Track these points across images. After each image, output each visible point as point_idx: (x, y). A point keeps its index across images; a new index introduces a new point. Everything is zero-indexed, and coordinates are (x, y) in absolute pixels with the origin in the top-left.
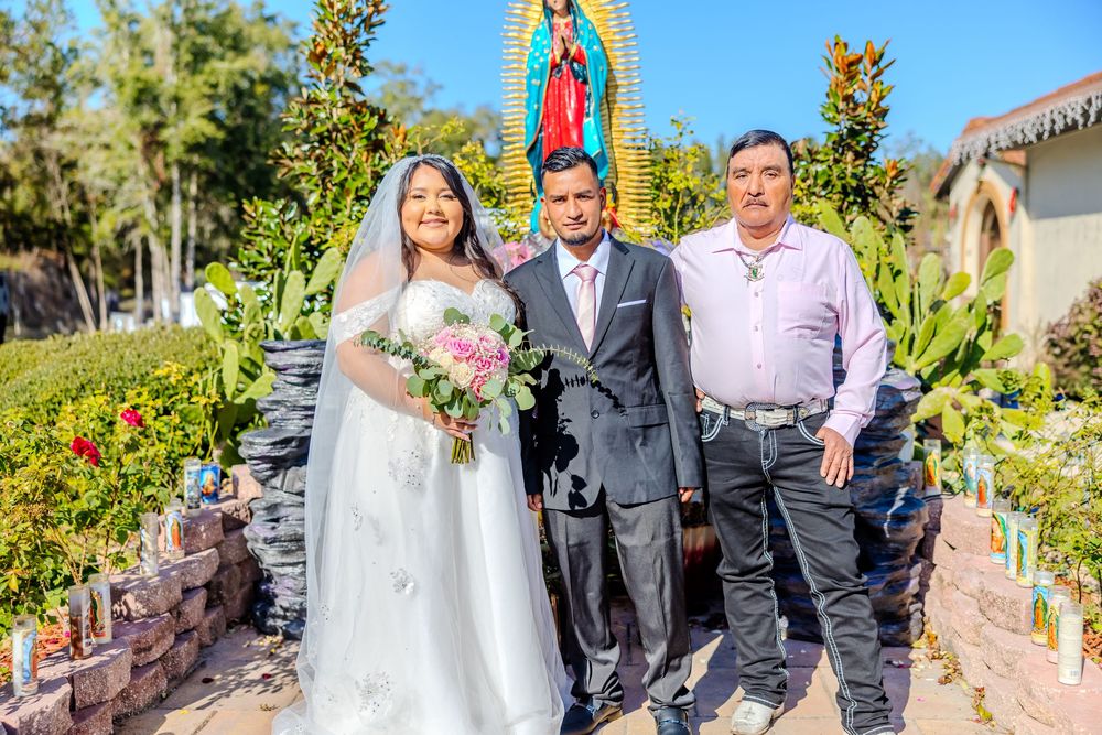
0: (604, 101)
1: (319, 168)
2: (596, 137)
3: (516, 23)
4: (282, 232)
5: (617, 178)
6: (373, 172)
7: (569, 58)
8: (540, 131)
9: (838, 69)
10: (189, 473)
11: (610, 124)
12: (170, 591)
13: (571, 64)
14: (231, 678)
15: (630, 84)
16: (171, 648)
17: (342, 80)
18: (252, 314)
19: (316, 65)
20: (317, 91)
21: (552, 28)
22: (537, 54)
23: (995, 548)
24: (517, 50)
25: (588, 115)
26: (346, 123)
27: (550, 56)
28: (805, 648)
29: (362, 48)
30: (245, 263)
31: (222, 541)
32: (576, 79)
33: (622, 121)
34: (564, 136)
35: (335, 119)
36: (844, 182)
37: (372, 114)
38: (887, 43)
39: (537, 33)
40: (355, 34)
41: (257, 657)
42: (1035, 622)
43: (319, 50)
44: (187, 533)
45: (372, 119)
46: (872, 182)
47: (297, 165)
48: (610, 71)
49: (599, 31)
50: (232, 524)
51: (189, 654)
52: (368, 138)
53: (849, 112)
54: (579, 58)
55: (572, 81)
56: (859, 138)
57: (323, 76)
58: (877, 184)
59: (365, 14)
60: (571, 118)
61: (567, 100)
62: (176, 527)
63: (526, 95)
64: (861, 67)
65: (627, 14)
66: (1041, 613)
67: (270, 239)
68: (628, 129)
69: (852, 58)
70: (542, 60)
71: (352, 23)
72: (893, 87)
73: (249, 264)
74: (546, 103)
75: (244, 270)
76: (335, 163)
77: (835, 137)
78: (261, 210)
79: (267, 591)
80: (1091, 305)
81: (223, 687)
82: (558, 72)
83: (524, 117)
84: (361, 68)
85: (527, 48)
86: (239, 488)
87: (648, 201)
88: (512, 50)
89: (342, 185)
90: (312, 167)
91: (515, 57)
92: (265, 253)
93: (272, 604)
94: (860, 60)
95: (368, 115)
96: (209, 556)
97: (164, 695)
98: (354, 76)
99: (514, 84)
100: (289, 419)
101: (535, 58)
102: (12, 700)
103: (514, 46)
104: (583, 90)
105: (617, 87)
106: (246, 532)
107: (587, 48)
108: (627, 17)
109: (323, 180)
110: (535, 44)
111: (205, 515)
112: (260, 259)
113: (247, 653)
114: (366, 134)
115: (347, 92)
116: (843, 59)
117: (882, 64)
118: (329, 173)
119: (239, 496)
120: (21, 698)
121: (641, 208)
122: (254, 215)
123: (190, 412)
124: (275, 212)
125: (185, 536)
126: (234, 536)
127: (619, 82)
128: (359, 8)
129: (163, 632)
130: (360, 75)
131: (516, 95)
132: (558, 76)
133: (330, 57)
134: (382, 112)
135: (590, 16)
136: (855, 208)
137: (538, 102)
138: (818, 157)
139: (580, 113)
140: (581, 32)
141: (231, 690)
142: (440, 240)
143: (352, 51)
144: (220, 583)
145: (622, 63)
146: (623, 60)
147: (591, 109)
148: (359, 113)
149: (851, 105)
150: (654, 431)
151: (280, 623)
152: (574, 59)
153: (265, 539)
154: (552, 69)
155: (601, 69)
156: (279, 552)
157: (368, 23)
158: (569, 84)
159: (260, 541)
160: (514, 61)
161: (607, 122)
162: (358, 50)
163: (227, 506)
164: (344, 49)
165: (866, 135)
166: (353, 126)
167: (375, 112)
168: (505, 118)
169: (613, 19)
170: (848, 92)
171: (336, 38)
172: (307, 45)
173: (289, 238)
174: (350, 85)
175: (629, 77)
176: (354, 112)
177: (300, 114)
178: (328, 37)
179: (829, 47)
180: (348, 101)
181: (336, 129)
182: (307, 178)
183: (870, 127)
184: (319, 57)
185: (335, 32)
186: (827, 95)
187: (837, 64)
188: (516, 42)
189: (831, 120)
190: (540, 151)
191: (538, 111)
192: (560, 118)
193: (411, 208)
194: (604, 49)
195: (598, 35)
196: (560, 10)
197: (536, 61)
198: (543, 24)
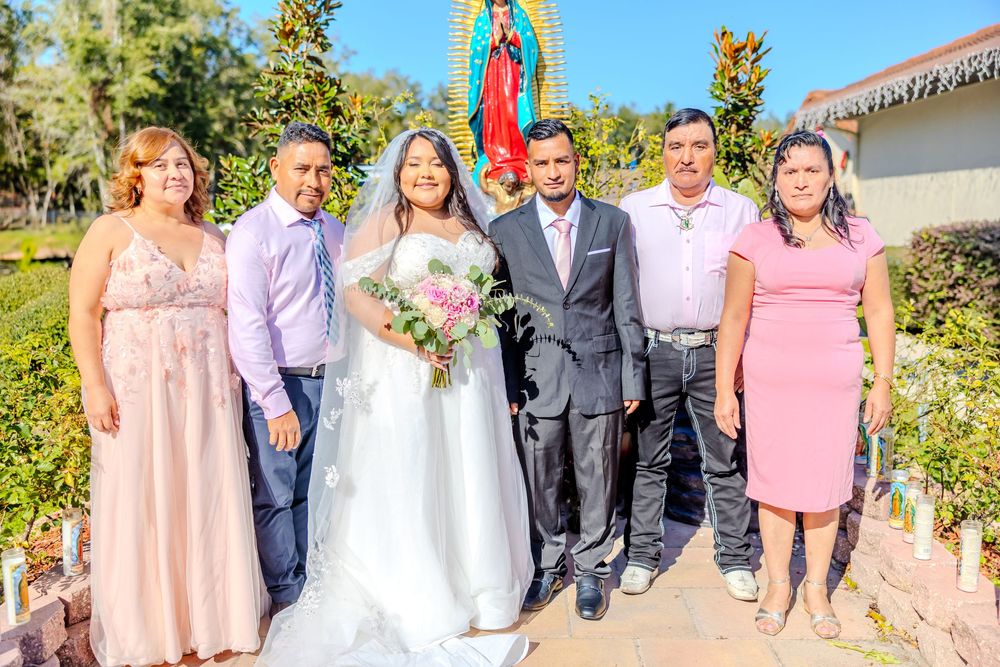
0: (535, 79)
2: (528, 109)
3: (460, 11)
4: (255, 184)
6: (333, 134)
7: (507, 42)
8: (481, 104)
9: (725, 55)
13: (508, 47)
15: (556, 65)
17: (305, 55)
19: (285, 42)
20: (285, 64)
21: (492, 16)
22: (479, 38)
24: (461, 33)
25: (522, 91)
26: (309, 92)
27: (491, 40)
29: (323, 27)
30: (222, 210)
32: (512, 60)
33: (549, 96)
34: (501, 107)
35: (299, 87)
36: (728, 149)
37: (331, 86)
38: (765, 34)
39: (478, 19)
40: (316, 16)
42: (892, 511)
43: (288, 28)
45: (332, 89)
46: (750, 149)
47: (266, 127)
48: (540, 53)
49: (531, 18)
52: (328, 105)
53: (734, 90)
54: (515, 42)
55: (509, 62)
56: (740, 113)
57: (290, 51)
58: (754, 151)
60: (507, 94)
61: (504, 77)
63: (469, 72)
64: (743, 53)
65: (554, 5)
66: (898, 504)
67: (245, 191)
68: (556, 103)
69: (737, 45)
70: (483, 43)
71: (315, 5)
72: (769, 71)
73: (225, 211)
74: (486, 80)
75: (221, 216)
77: (722, 112)
78: (235, 165)
80: (914, 251)
82: (497, 54)
83: (467, 90)
84: (321, 44)
85: (469, 32)
88: (457, 34)
91: (459, 40)
92: (241, 202)
94: (744, 48)
95: (328, 85)
98: (316, 52)
99: (458, 62)
101: (477, 41)
102: (63, 579)
103: (459, 30)
104: (518, 69)
105: (545, 66)
107: (522, 34)
108: (554, 8)
110: (477, 28)
112: (236, 207)
114: (326, 102)
115: (309, 64)
116: (730, 45)
117: (760, 52)
120: (70, 577)
122: (229, 169)
124: (248, 167)
127: (547, 63)
130: (321, 50)
131: (461, 72)
132: (497, 57)
133: (296, 33)
134: (338, 83)
136: (737, 171)
137: (479, 79)
139: (516, 89)
140: (517, 20)
142: (431, 200)
143: (315, 29)
145: (549, 47)
146: (550, 44)
147: (525, 85)
148: (321, 83)
149: (735, 85)
150: (613, 355)
152: (510, 43)
154: (492, 51)
155: (532, 51)
157: (327, 6)
158: (506, 64)
160: (458, 43)
162: (319, 29)
164: (307, 28)
165: (746, 110)
166: (315, 94)
167: (333, 83)
168: (451, 91)
169: (543, 9)
170: (733, 74)
171: (300, 18)
172: (274, 23)
173: (261, 189)
174: (312, 59)
175: (556, 58)
176: (316, 82)
177: (270, 83)
178: (294, 17)
179: (717, 36)
180: (312, 73)
181: (301, 97)
182: (276, 138)
183: (750, 104)
184: (288, 34)
185: (300, 12)
186: (715, 76)
187: (724, 50)
188: (460, 27)
189: (719, 97)
190: (481, 120)
191: (479, 86)
192: (498, 93)
193: (408, 173)
194: (535, 35)
195: (530, 22)
196: (500, 1)
197: (479, 44)
198: (484, 12)
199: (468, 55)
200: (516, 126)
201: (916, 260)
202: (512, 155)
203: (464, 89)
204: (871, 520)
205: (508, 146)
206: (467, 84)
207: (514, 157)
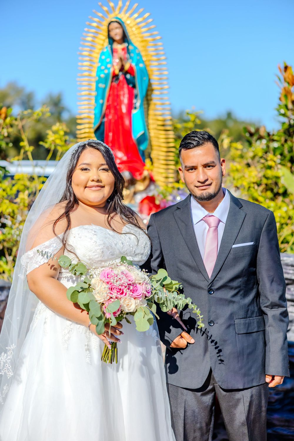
0: (145, 99)
2: (140, 123)
3: (87, 46)
5: (152, 150)
7: (124, 71)
8: (104, 117)
9: (289, 83)
13: (125, 75)
15: (162, 89)
21: (113, 51)
22: (103, 68)
24: (88, 64)
25: (135, 108)
27: (112, 70)
32: (128, 85)
33: (157, 113)
34: (120, 121)
39: (103, 54)
49: (143, 54)
54: (131, 72)
55: (126, 86)
60: (124, 109)
61: (122, 98)
63: (94, 93)
65: (161, 44)
68: (160, 118)
70: (106, 71)
77: (286, 126)
82: (117, 80)
83: (93, 107)
85: (94, 63)
87: (172, 165)
88: (85, 64)
91: (87, 68)
99: (85, 86)
101: (101, 70)
103: (86, 61)
104: (133, 92)
105: (153, 90)
108: (161, 46)
110: (101, 61)
116: (293, 75)
121: (168, 169)
127: (155, 87)
131: (87, 93)
132: (117, 83)
135: (137, 44)
137: (103, 99)
138: (276, 138)
139: (131, 107)
140: (132, 55)
142: (99, 199)
145: (156, 75)
146: (157, 73)
147: (138, 104)
152: (127, 72)
154: (113, 78)
155: (144, 79)
158: (124, 88)
160: (86, 71)
169: (152, 47)
170: (293, 98)
175: (161, 84)
179: (280, 69)
186: (280, 99)
188: (87, 59)
189: (284, 115)
190: (104, 131)
191: (103, 104)
192: (117, 110)
193: (80, 177)
194: (146, 66)
195: (141, 57)
196: (119, 40)
197: (102, 72)
198: (106, 48)
199: (93, 80)
202: (128, 157)
203: (90, 106)
205: (126, 151)
206: (93, 102)
207: (129, 160)
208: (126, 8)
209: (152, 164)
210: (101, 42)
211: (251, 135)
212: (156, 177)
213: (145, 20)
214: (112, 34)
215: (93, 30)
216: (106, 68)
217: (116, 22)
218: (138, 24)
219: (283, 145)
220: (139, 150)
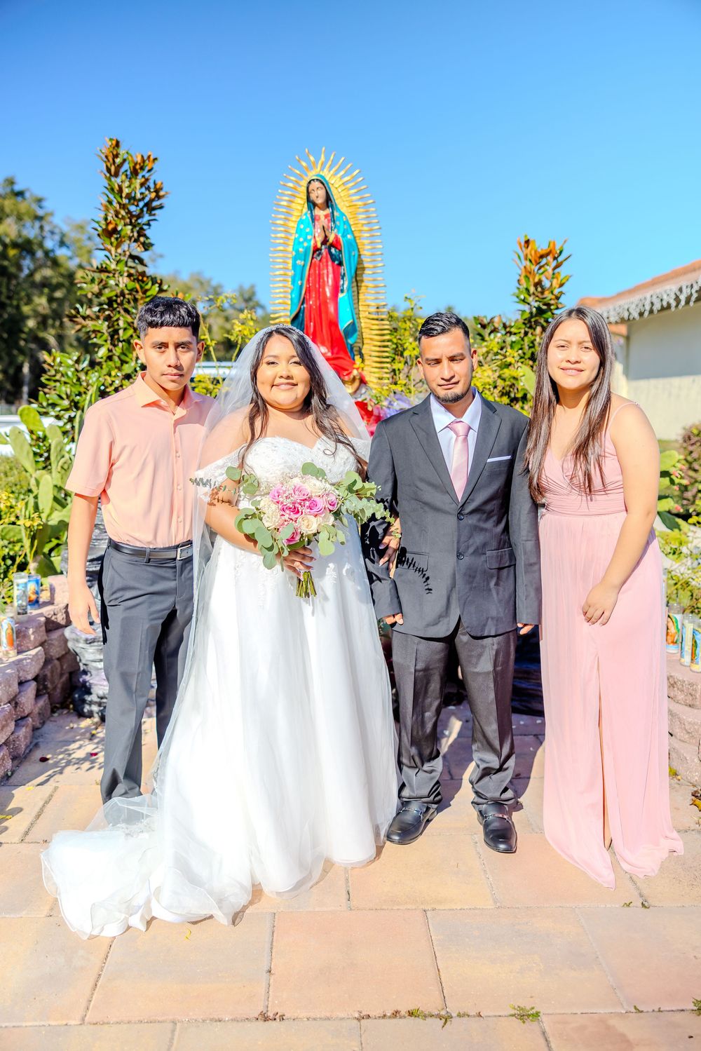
0: (354, 280)
1: (109, 327)
2: (349, 310)
3: (282, 213)
4: (79, 379)
5: (363, 344)
7: (328, 244)
8: (303, 304)
9: (530, 261)
10: (18, 585)
11: (358, 299)
12: (10, 686)
14: (61, 757)
15: (375, 267)
16: (12, 734)
17: (128, 253)
18: (59, 449)
19: (107, 241)
20: (108, 262)
21: (314, 219)
22: (301, 240)
23: (670, 641)
24: (283, 235)
25: (342, 291)
26: (131, 290)
27: (312, 243)
28: (523, 720)
29: (145, 227)
30: (45, 404)
31: (45, 641)
32: (333, 261)
33: (369, 297)
34: (323, 307)
35: (122, 286)
36: (533, 350)
37: (153, 284)
38: (565, 242)
39: (301, 222)
40: (139, 216)
41: (78, 738)
43: (110, 227)
44: (19, 635)
45: (154, 287)
47: (89, 323)
48: (360, 255)
50: (51, 626)
51: (26, 737)
53: (539, 295)
54: (336, 245)
55: (330, 263)
56: (545, 316)
57: (113, 250)
59: (147, 200)
60: (328, 294)
61: (326, 279)
62: (10, 631)
63: (291, 273)
64: (545, 260)
65: (373, 209)
67: (68, 386)
68: (373, 304)
69: (541, 252)
70: (305, 244)
71: (137, 206)
72: (570, 277)
73: (49, 405)
74: (308, 280)
75: (44, 410)
76: (121, 323)
77: (527, 315)
78: (58, 360)
79: (85, 682)
81: (56, 765)
82: (319, 255)
83: (290, 291)
84: (143, 244)
85: (291, 234)
86: (56, 595)
87: (388, 363)
88: (279, 235)
89: (128, 341)
90: (103, 326)
91: (281, 241)
92: (64, 396)
93: (89, 693)
94: (548, 254)
95: (150, 284)
96: (37, 654)
97: (9, 773)
98: (137, 250)
99: (280, 263)
100: (102, 539)
101: (300, 243)
103: (281, 232)
104: (339, 270)
105: (364, 269)
106: (67, 632)
107: (344, 236)
108: (373, 212)
109: (112, 337)
110: (298, 230)
111: (32, 620)
112: (60, 402)
113: (71, 735)
114: (148, 300)
115: (131, 263)
116: (536, 252)
117: (560, 259)
118: (116, 332)
119: (55, 602)
121: (382, 368)
122: (52, 364)
123: (9, 531)
124: (71, 362)
125: (17, 637)
126: (55, 635)
127: (366, 265)
128: (142, 194)
129: (6, 721)
130: (143, 249)
131: (281, 272)
132: (319, 259)
133: (119, 232)
134: (159, 281)
135: (344, 210)
137: (301, 279)
138: (513, 330)
139: (336, 290)
140: (337, 223)
141: (63, 768)
142: (290, 401)
143: (137, 228)
144: (46, 676)
145: (368, 250)
146: (369, 247)
147: (345, 286)
148: (143, 281)
149: (539, 289)
150: (505, 571)
151: (95, 708)
152: (332, 245)
153: (87, 640)
154: (314, 252)
155: (353, 254)
156: (98, 650)
157: (150, 207)
158: (327, 266)
159: (82, 641)
160: (280, 244)
161: (356, 297)
162: (142, 229)
163: (47, 611)
164: (130, 227)
165: (549, 313)
166: (137, 292)
167: (154, 281)
168: (273, 291)
169: (362, 213)
170: (536, 280)
171: (123, 218)
172: (98, 222)
173: (84, 384)
174: (133, 257)
175: (374, 261)
176: (138, 280)
177: (93, 281)
178: (117, 216)
179: (520, 244)
180: (132, 271)
181: (122, 294)
182: (99, 335)
183: (552, 307)
184: (110, 233)
185: (123, 212)
186: (518, 280)
187: (529, 257)
188: (282, 229)
189: (524, 301)
190: (303, 320)
191: (301, 286)
192: (320, 293)
193: (265, 372)
194: (355, 237)
195: (350, 226)
196: (321, 204)
197: (301, 245)
198: (306, 214)
199: (290, 256)
200: (336, 325)
201: (687, 452)
202: (332, 353)
203: (286, 289)
204: (688, 709)
205: (330, 344)
207: (334, 356)
208: (330, 163)
209: (363, 361)
210: (300, 208)
211: (484, 326)
212: (367, 379)
213: (354, 178)
214: (313, 196)
215: (289, 193)
216: (306, 240)
217: (317, 180)
218: (344, 184)
219: (523, 340)
220: (348, 343)
